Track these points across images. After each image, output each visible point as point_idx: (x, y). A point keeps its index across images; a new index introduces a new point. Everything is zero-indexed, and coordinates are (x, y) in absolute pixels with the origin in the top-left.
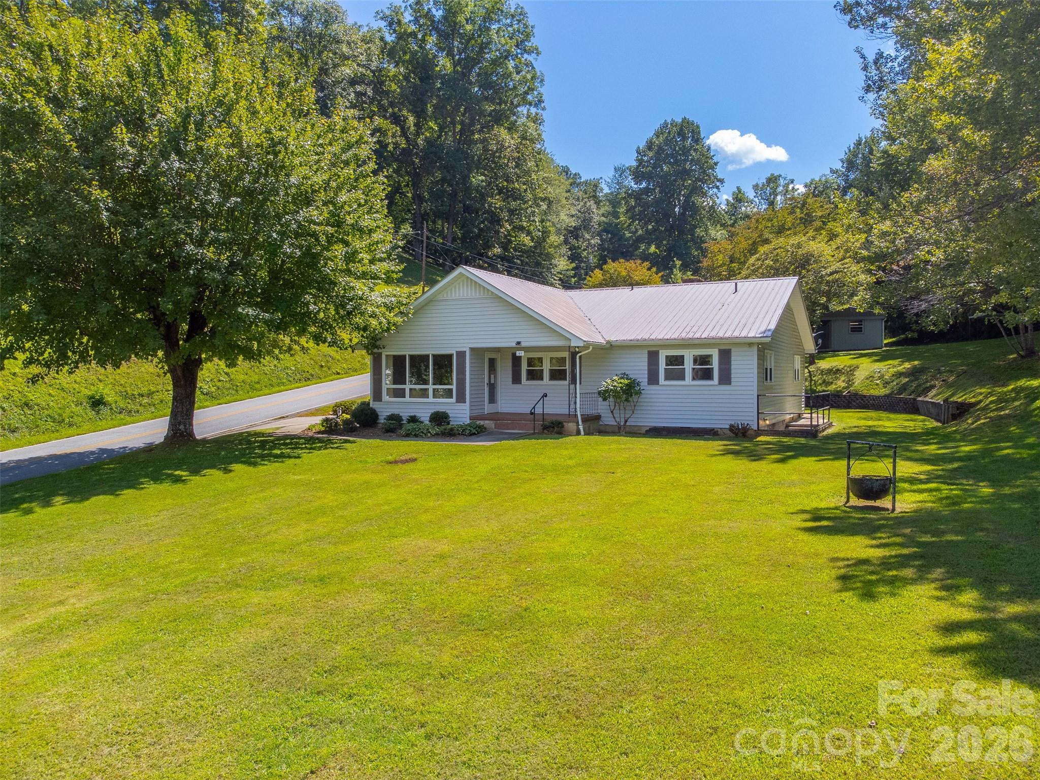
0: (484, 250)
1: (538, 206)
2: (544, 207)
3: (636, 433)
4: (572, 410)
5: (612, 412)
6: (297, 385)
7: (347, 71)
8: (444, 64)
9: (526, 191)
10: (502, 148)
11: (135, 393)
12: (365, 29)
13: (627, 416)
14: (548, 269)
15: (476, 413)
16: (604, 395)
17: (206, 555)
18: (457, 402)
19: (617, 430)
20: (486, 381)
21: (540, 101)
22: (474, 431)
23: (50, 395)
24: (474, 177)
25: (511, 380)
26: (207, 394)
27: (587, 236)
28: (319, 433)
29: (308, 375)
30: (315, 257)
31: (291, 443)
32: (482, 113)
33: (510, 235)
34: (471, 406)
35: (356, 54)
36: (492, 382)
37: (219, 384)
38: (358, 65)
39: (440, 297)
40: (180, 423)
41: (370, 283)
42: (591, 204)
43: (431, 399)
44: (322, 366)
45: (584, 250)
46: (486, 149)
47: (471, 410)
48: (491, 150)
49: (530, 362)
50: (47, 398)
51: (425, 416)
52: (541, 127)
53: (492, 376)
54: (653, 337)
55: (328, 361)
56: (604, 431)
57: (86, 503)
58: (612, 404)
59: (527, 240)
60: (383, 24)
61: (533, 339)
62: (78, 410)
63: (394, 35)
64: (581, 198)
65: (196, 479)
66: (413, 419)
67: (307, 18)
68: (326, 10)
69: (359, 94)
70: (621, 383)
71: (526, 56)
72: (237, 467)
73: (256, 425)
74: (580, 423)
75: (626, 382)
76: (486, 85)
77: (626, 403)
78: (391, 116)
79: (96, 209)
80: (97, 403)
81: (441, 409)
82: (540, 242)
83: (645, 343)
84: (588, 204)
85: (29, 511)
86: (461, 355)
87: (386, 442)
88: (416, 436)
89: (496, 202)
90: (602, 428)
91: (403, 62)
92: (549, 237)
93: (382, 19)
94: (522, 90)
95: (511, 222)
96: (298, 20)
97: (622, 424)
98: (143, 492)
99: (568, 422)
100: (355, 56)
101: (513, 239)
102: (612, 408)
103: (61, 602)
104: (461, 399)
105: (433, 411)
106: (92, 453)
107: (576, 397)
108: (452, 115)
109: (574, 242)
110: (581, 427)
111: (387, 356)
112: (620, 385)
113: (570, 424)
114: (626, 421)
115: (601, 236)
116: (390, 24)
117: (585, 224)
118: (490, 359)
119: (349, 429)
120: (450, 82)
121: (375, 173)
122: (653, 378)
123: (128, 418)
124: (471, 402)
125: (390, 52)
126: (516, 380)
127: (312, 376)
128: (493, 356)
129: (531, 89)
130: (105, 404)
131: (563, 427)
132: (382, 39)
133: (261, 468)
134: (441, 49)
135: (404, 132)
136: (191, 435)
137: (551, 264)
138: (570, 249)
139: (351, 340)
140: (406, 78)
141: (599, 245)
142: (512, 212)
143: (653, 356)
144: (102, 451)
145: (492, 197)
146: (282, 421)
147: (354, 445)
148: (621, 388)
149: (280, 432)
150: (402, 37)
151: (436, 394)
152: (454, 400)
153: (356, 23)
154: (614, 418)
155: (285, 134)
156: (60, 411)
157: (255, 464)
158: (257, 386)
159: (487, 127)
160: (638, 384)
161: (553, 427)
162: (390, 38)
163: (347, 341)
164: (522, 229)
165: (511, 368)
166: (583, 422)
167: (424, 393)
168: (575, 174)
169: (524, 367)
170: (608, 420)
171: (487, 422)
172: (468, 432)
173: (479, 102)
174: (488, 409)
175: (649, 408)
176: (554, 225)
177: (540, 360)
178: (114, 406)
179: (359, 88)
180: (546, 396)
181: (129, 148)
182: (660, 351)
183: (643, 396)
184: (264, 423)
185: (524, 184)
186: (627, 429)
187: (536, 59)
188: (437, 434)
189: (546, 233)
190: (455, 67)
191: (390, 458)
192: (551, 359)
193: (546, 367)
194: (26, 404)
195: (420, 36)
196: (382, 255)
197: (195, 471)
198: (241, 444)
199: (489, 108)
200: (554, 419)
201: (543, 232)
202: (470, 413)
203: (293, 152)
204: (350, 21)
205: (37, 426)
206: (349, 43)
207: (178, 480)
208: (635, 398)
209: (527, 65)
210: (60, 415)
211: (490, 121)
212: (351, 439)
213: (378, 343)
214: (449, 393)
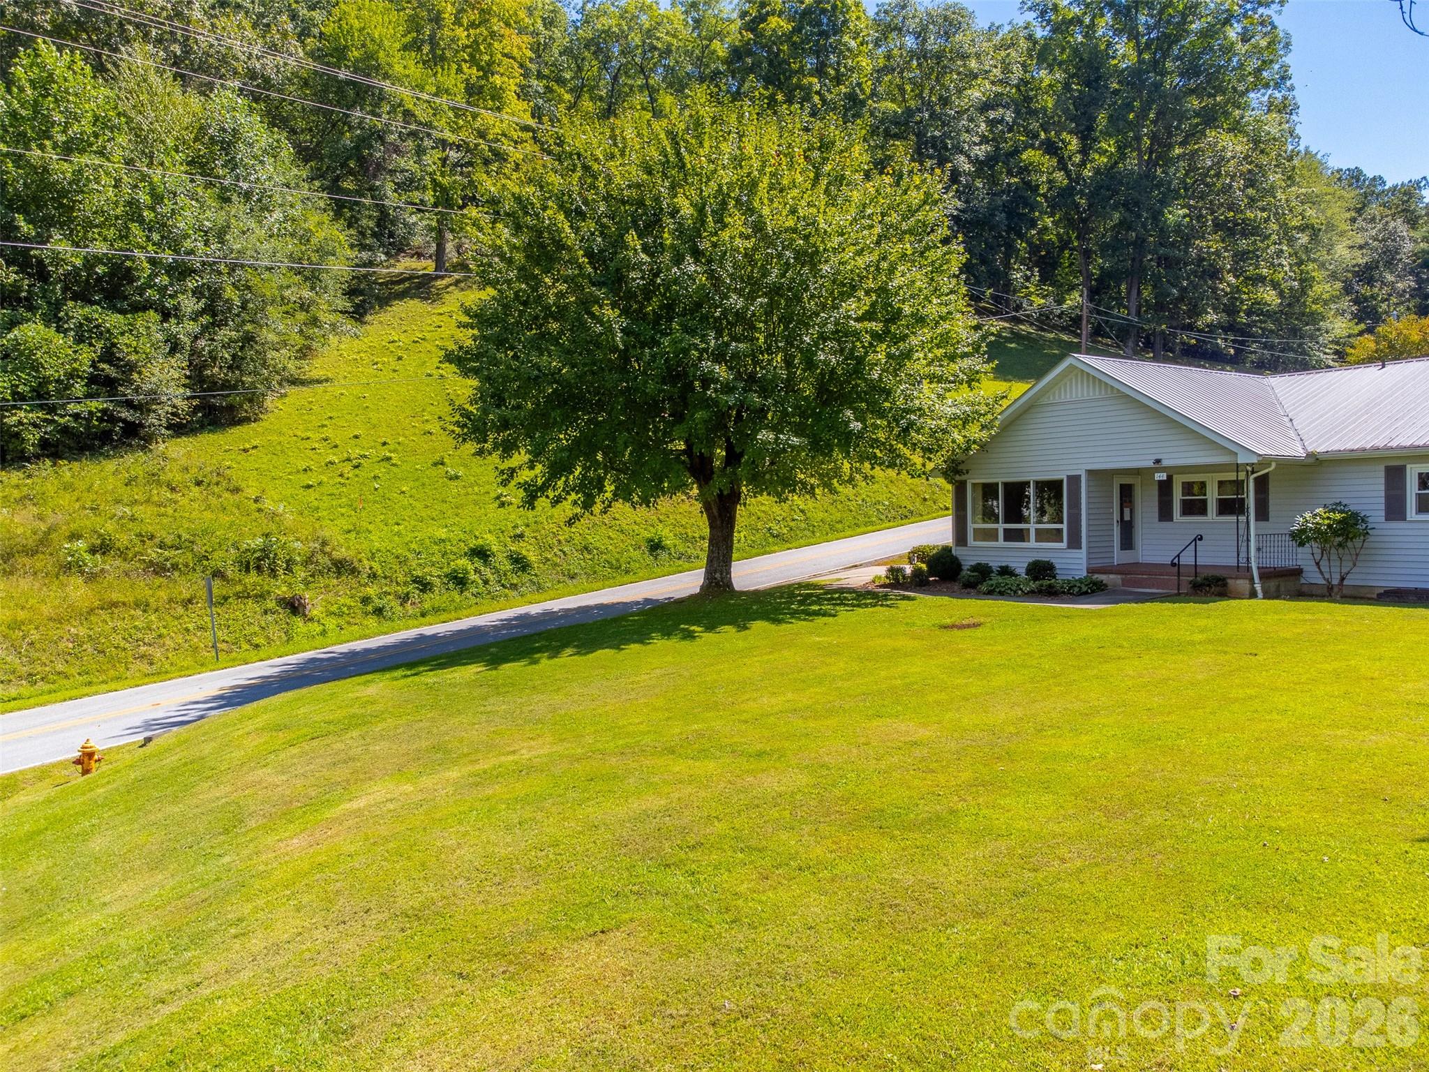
0: (1190, 318)
1: (1291, 241)
2: (1303, 239)
3: (1362, 598)
4: (1243, 561)
5: (1317, 564)
6: (888, 525)
7: (976, 94)
8: (1124, 53)
9: (1267, 220)
10: (1221, 161)
11: (697, 535)
12: (1007, 28)
13: (1344, 570)
14: (1313, 338)
15: (1098, 563)
16: (1300, 538)
17: (669, 718)
18: (1069, 547)
19: (1325, 591)
20: (1116, 516)
21: (1284, 78)
22: (1084, 589)
23: (609, 537)
24: (1170, 213)
25: (1157, 515)
26: (777, 536)
27: (1390, 277)
28: (881, 586)
29: (905, 512)
30: (860, 361)
31: (839, 598)
32: (1182, 117)
33: (1239, 291)
34: (1089, 553)
35: (987, 68)
36: (1127, 518)
37: (792, 524)
38: (993, 83)
39: (1045, 401)
40: (715, 572)
41: (938, 388)
42: (1399, 225)
43: (1032, 543)
44: (925, 500)
45: (1383, 300)
46: (1191, 169)
47: (1089, 559)
48: (1203, 168)
49: (1188, 488)
50: (607, 541)
51: (1020, 565)
52: (1294, 117)
53: (1127, 511)
54: (1394, 444)
55: (934, 493)
56: (1302, 594)
57: (591, 656)
58: (1318, 551)
59: (1270, 297)
60: (1031, 16)
61: (1179, 455)
62: (636, 554)
63: (1048, 28)
64: (1378, 217)
65: (709, 637)
66: (1005, 571)
67: (921, 35)
68: (946, 18)
69: (992, 123)
70: (1328, 518)
71: (1261, 10)
72: (758, 626)
73: (821, 575)
74: (1257, 579)
75: (1338, 516)
76: (1190, 70)
77: (1341, 550)
78: (1042, 143)
79: (610, 330)
80: (655, 547)
81: (1043, 557)
82: (1294, 299)
83: (1377, 454)
84: (1392, 224)
85: (536, 662)
86: (1074, 480)
87: (955, 601)
88: (1001, 594)
89: (1212, 244)
90: (1305, 589)
91: (1060, 64)
92: (1311, 287)
93: (1030, 9)
94: (1254, 63)
95: (1236, 272)
96: (910, 42)
97: (1335, 582)
98: (649, 647)
99: (1237, 578)
100: (987, 72)
101: (1245, 297)
102: (1318, 557)
103: (514, 752)
104: (1074, 543)
105: (1031, 560)
106: (637, 603)
107: (1248, 540)
108: (1136, 126)
109: (1365, 290)
110: (1258, 587)
111: (974, 485)
112: (1326, 522)
113: (1240, 582)
114: (1343, 579)
115: (1417, 275)
116: (1043, 13)
117: (1389, 258)
118: (1122, 486)
119: (919, 582)
120: (1134, 78)
121: (946, 241)
122: (1395, 510)
123: (687, 565)
124: (1089, 548)
125: (1043, 54)
126: (1165, 513)
127: (912, 512)
128: (1127, 480)
129: (1267, 63)
130: (663, 548)
131: (1225, 585)
132: (1030, 37)
133: (784, 626)
134: (1118, 32)
135: (1062, 165)
136: (729, 585)
137: (1319, 330)
138: (1356, 302)
139: (924, 465)
140: (1067, 86)
141: (1415, 289)
142: (1240, 256)
143: (1395, 475)
144: (647, 601)
145: (1203, 238)
146: (854, 571)
147: (911, 603)
148: (1329, 526)
149: (836, 585)
150: (1062, 27)
151: (1042, 535)
152: (1064, 545)
153: (993, 24)
154: (1321, 573)
155: (814, 210)
156: (617, 556)
157: (778, 621)
158: (839, 526)
159: (1193, 135)
160: (1363, 520)
161: (1209, 586)
162: (1040, 33)
163: (919, 467)
164: (1261, 279)
165: (1156, 498)
166: (1261, 578)
167: (1020, 536)
168: (1374, 179)
169: (1178, 495)
170: (1312, 576)
171: (1112, 576)
172: (1076, 589)
173: (1178, 99)
174: (1119, 556)
175: (1386, 558)
176: (1322, 266)
177: (1203, 485)
178: (673, 550)
179: (992, 115)
180: (1201, 539)
181: (643, 256)
182: (1408, 467)
183: (1371, 539)
184: (831, 573)
185: (1263, 210)
186: (1345, 592)
187: (1280, 12)
188: (1032, 592)
189: (1306, 282)
190: (1140, 53)
191: (948, 621)
192: (1221, 483)
193: (1212, 495)
194: (586, 548)
195: (1087, 20)
196: (966, 350)
197: (710, 628)
198: (781, 597)
199: (1194, 103)
200: (1211, 573)
201: (1302, 281)
202: (1088, 564)
203: (825, 232)
204: (981, 23)
205: (595, 572)
206: (978, 56)
207: (690, 636)
208: (1358, 542)
209: (1262, 24)
210: (618, 560)
211: (1197, 125)
212: (912, 594)
213: (960, 468)
214: (1056, 535)
